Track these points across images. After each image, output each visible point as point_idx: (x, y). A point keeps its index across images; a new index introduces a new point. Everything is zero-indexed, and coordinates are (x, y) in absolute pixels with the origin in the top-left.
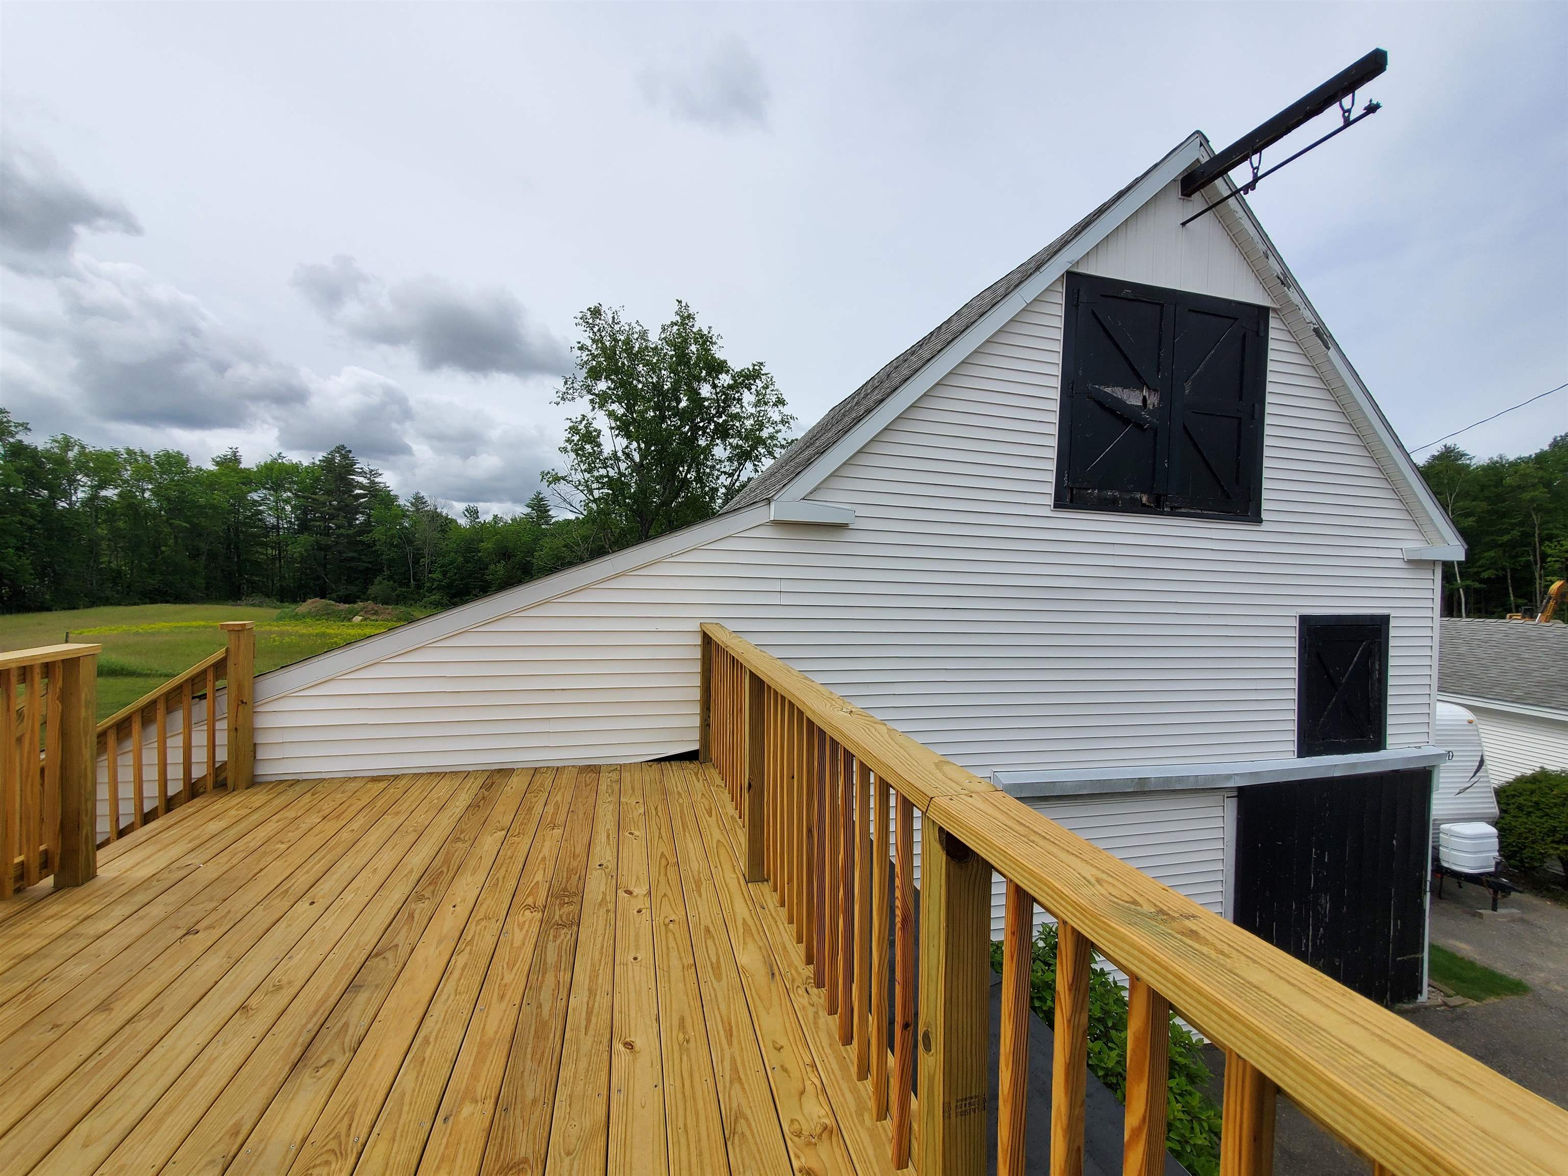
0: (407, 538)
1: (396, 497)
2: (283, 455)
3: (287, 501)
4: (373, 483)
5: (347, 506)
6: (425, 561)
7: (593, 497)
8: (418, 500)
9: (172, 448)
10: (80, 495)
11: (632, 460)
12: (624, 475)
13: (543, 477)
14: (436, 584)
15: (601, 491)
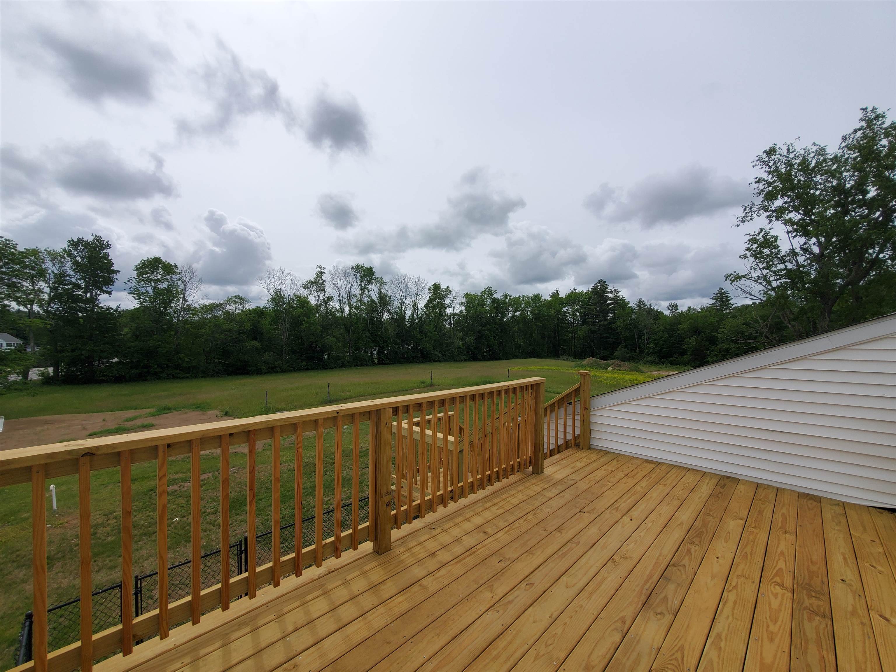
0: (634, 325)
1: (628, 303)
2: (575, 289)
3: (577, 311)
4: (616, 296)
5: (603, 310)
6: (645, 337)
7: (771, 286)
8: (641, 303)
9: (536, 293)
10: (510, 315)
11: (811, 253)
12: (803, 266)
13: (727, 278)
14: (651, 350)
15: (779, 281)
